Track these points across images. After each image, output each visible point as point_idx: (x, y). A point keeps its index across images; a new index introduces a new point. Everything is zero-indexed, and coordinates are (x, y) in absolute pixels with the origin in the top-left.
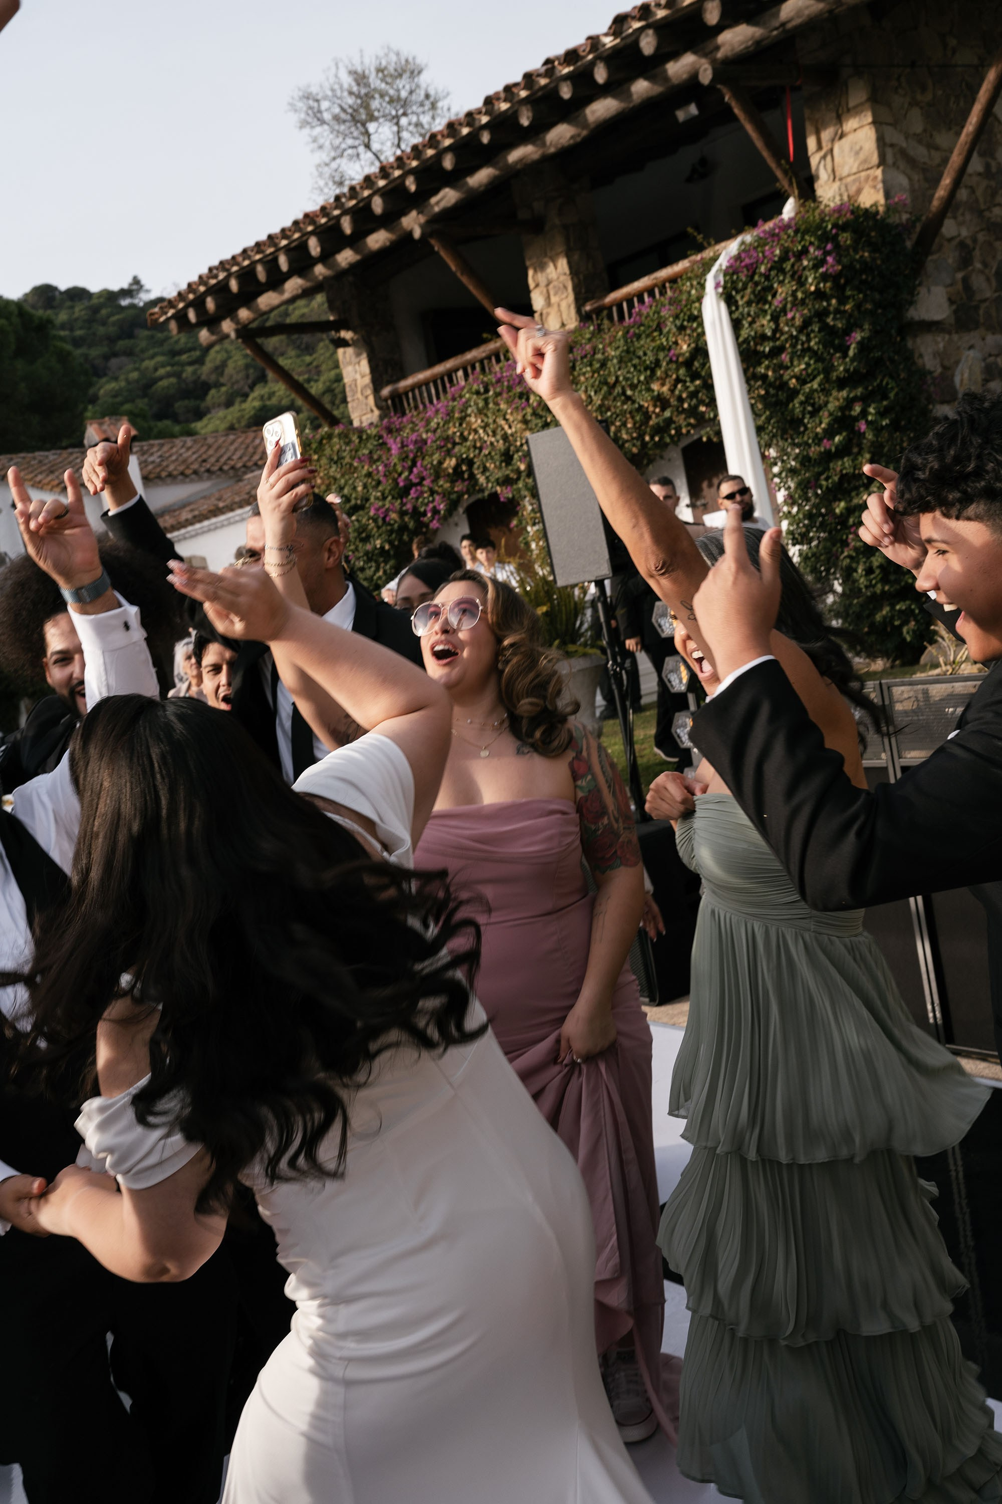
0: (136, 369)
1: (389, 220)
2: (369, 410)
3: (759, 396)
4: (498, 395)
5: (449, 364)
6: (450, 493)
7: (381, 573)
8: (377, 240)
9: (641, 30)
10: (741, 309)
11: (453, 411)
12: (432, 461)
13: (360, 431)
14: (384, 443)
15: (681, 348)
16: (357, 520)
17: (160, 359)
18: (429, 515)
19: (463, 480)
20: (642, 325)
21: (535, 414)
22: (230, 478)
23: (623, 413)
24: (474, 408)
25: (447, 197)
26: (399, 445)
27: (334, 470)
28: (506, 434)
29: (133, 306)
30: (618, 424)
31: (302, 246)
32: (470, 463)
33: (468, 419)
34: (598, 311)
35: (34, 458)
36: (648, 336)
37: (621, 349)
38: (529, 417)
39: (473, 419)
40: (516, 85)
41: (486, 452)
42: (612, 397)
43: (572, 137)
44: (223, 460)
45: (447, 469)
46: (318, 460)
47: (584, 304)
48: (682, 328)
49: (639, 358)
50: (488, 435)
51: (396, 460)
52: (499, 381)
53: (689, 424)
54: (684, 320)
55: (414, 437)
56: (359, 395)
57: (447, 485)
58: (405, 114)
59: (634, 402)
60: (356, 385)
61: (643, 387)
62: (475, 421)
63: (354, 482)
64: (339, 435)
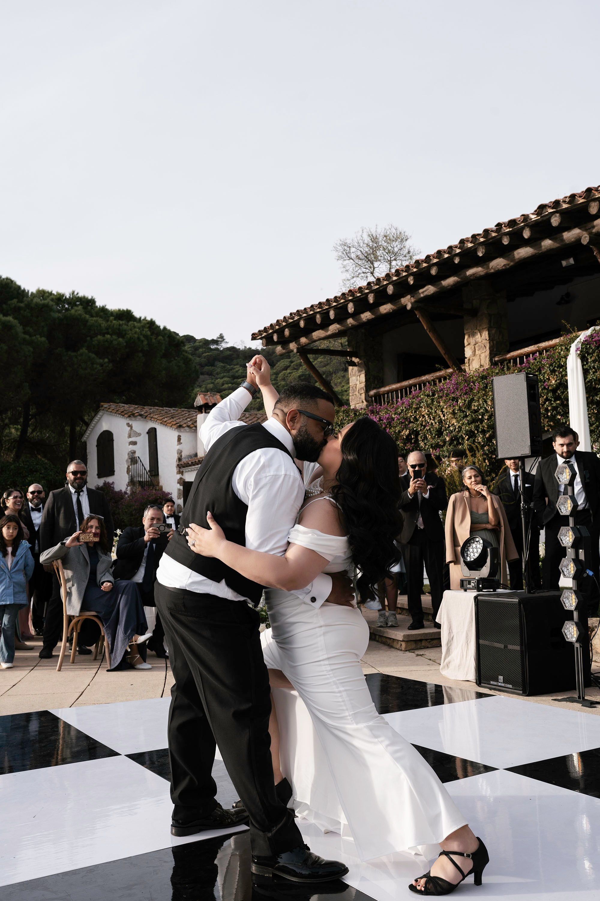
0: (212, 383)
1: (394, 299)
2: (361, 401)
3: (593, 413)
4: (440, 397)
5: (411, 382)
8: (386, 308)
9: (552, 213)
10: (589, 364)
11: (412, 404)
12: (396, 430)
13: (355, 411)
15: (551, 382)
17: (226, 379)
19: (411, 443)
20: (530, 368)
21: (460, 410)
24: (425, 403)
25: (429, 290)
28: (441, 419)
29: (217, 349)
31: (344, 307)
32: (417, 433)
33: (420, 409)
34: (502, 362)
35: (163, 410)
38: (456, 411)
39: (423, 409)
40: (479, 235)
41: (428, 428)
43: (504, 265)
47: (494, 357)
48: (553, 371)
50: (430, 419)
52: (441, 391)
53: (550, 425)
54: (555, 367)
56: (357, 393)
58: (395, 260)
60: (356, 387)
62: (424, 411)
64: (344, 411)
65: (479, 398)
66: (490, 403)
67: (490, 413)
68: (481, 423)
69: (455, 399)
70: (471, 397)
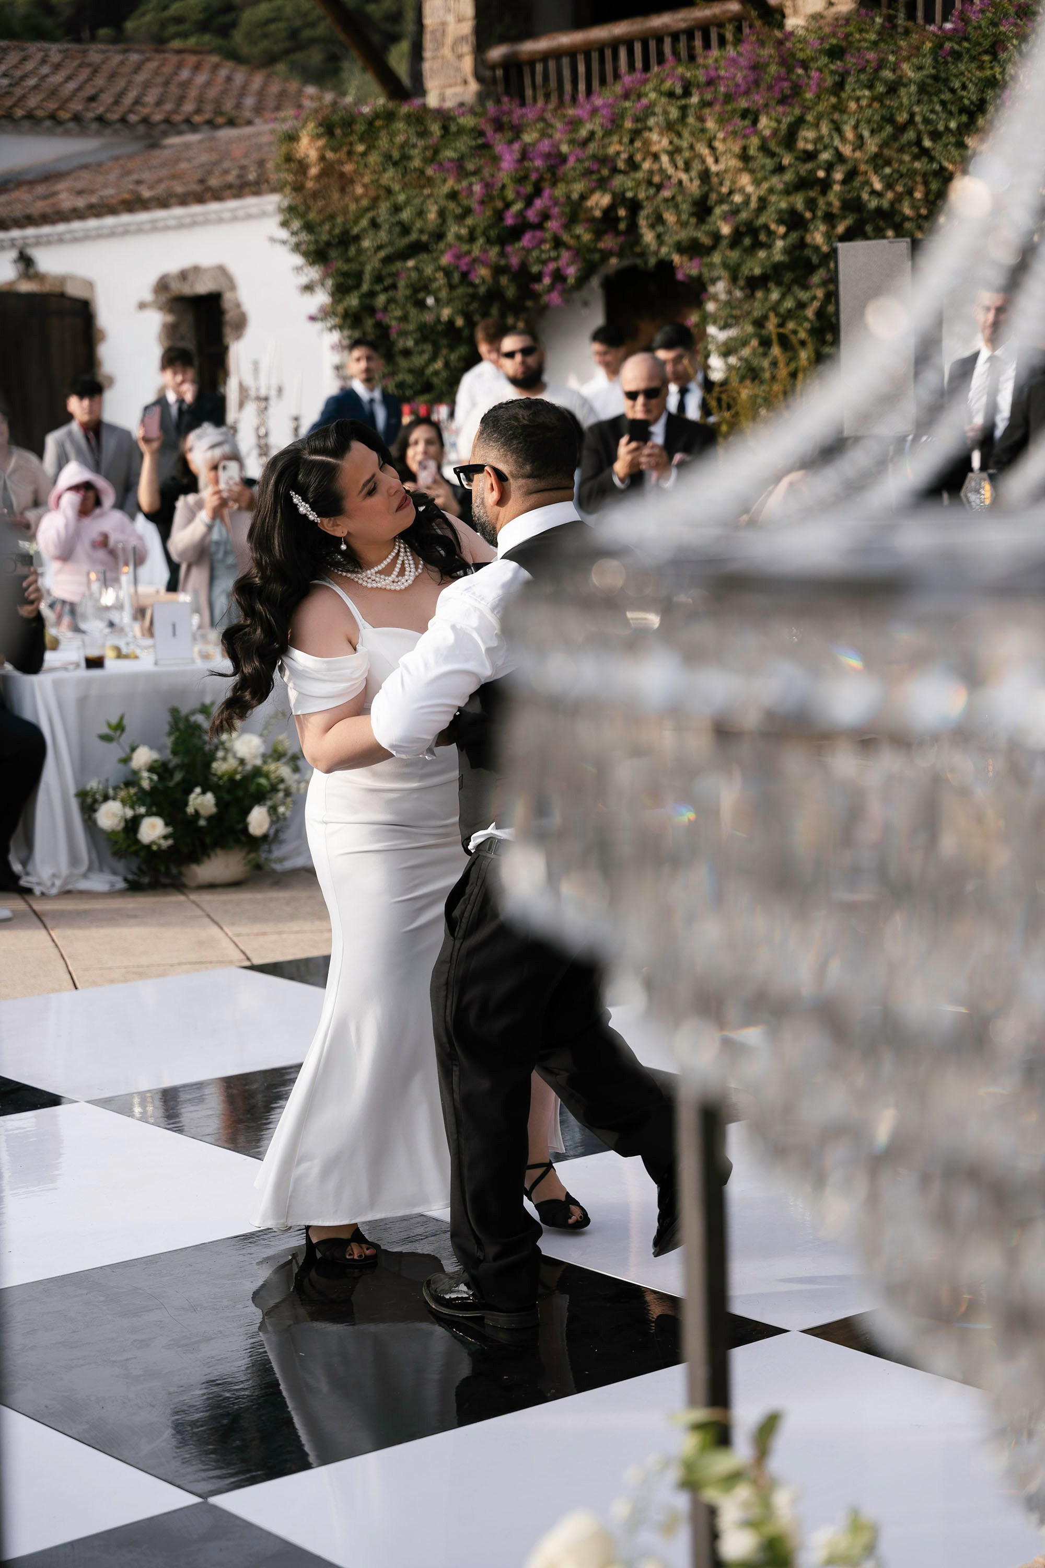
2: (460, 80)
4: (705, 104)
6: (590, 251)
7: (439, 365)
11: (622, 116)
12: (570, 192)
13: (445, 117)
14: (486, 146)
16: (416, 268)
18: (547, 281)
19: (618, 233)
20: (967, 39)
21: (764, 148)
22: (139, 138)
23: (912, 173)
24: (661, 119)
26: (517, 156)
27: (389, 176)
28: (707, 170)
30: (899, 189)
32: (634, 206)
33: (646, 134)
36: (973, 59)
37: (925, 72)
38: (752, 152)
39: (655, 137)
41: (666, 193)
42: (896, 145)
44: (128, 100)
45: (592, 208)
46: (364, 154)
49: (953, 91)
50: (676, 167)
51: (506, 180)
52: (710, 82)
55: (545, 146)
56: (447, 51)
57: (587, 237)
59: (932, 159)
60: (444, 33)
61: (952, 140)
62: (659, 141)
63: (423, 202)
64: (407, 115)
65: (819, 118)
66: (850, 135)
67: (849, 166)
68: (824, 192)
69: (751, 115)
70: (797, 111)
